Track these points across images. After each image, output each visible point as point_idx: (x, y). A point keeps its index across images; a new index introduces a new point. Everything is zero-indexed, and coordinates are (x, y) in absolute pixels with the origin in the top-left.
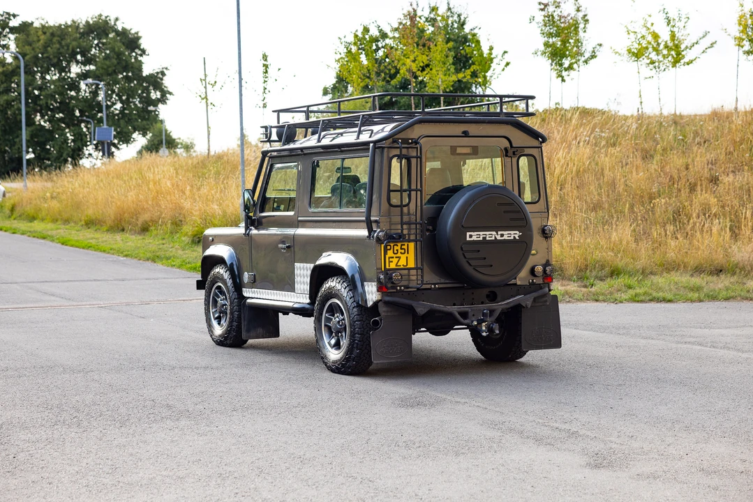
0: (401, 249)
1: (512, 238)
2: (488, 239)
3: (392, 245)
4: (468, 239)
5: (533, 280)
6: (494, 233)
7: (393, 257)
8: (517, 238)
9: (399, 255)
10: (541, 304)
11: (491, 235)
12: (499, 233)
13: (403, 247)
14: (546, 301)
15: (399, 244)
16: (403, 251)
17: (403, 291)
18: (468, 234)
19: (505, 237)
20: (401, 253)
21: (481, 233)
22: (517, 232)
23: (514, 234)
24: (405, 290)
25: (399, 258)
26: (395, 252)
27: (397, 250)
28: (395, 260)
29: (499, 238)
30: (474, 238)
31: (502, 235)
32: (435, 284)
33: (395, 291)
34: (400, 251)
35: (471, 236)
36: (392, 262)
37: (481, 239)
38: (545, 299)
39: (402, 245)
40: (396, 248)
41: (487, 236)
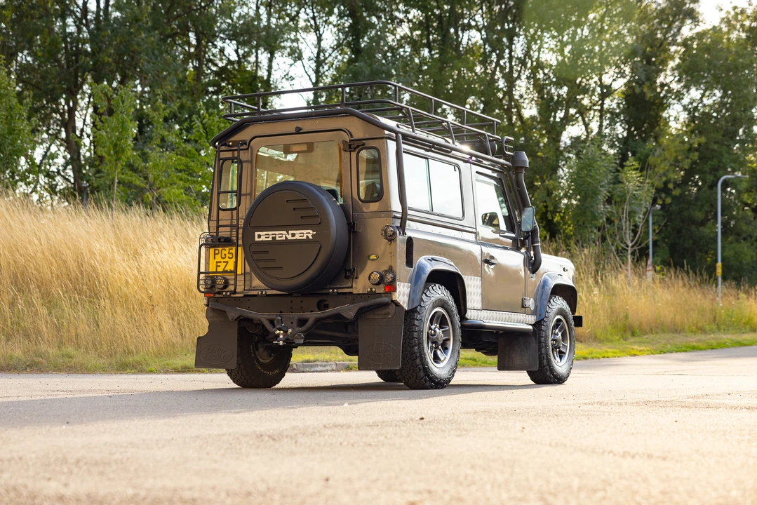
0: (229, 253)
1: (305, 238)
2: (277, 238)
3: (220, 249)
4: (257, 239)
5: (371, 289)
6: (284, 232)
7: (220, 262)
8: (311, 238)
9: (227, 259)
10: (381, 317)
11: (281, 235)
12: (290, 232)
13: (231, 251)
14: (388, 314)
15: (227, 249)
16: (231, 256)
17: (229, 297)
18: (257, 234)
19: (297, 237)
20: (229, 257)
21: (270, 233)
22: (311, 231)
23: (308, 234)
24: (232, 295)
25: (227, 262)
26: (223, 256)
27: (225, 255)
28: (222, 265)
29: (290, 237)
30: (263, 238)
31: (293, 235)
32: (262, 290)
33: (220, 296)
34: (228, 255)
35: (259, 236)
36: (219, 266)
37: (270, 239)
38: (386, 311)
39: (229, 249)
40: (224, 252)
41: (277, 236)
